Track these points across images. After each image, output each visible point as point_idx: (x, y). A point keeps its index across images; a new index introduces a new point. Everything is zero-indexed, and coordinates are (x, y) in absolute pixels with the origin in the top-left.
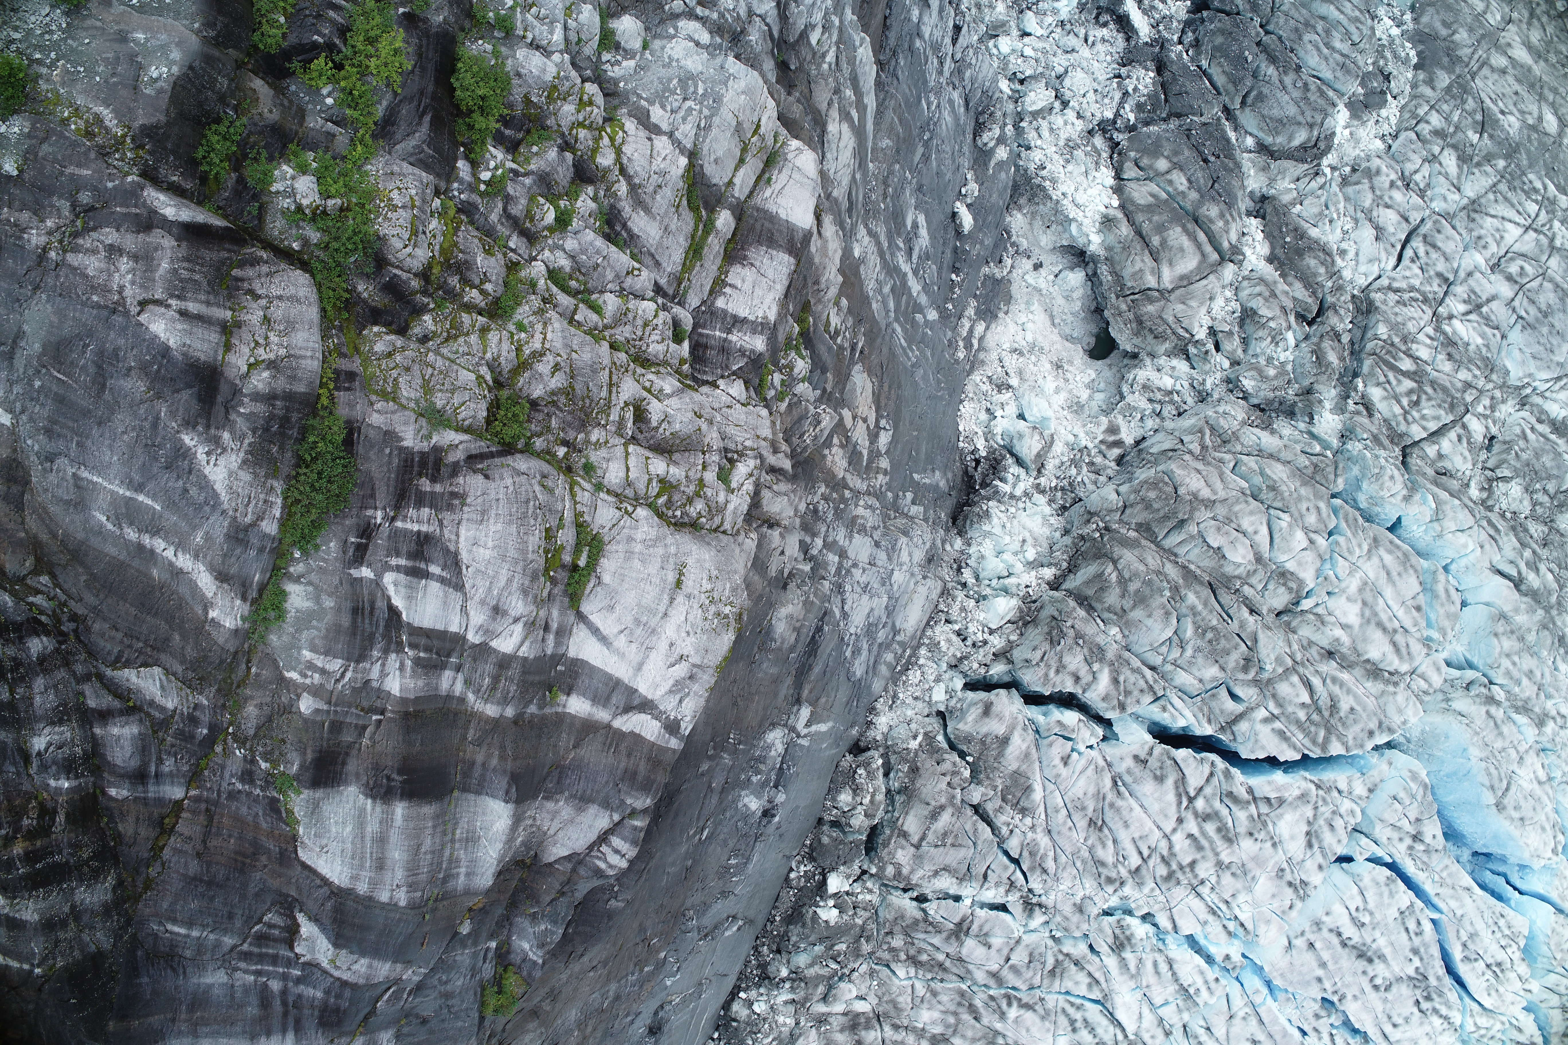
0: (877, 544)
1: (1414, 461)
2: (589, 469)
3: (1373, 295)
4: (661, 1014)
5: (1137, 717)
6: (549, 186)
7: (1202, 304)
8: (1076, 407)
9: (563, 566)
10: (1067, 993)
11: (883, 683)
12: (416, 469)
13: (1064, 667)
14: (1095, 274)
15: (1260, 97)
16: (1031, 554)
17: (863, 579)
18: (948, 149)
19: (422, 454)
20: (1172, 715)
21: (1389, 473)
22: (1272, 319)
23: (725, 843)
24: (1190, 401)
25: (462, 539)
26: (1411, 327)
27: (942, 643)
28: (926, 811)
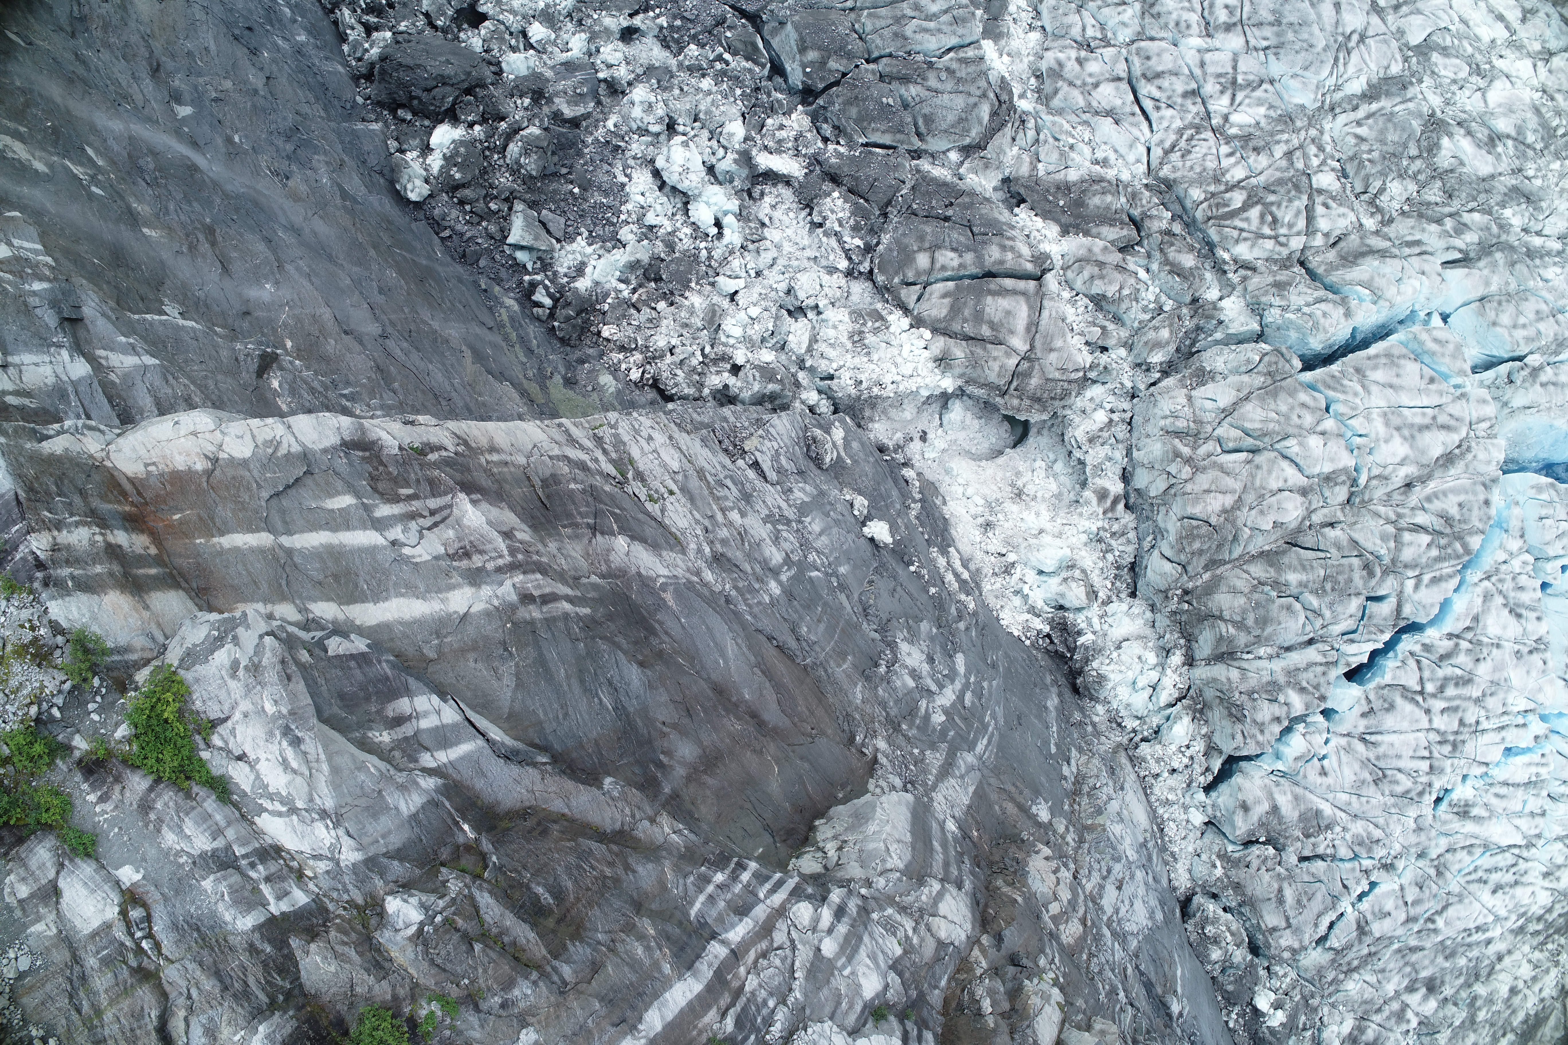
0: (1109, 872)
1: (1314, 262)
3: (1161, 174)
7: (1064, 335)
10: (1459, 872)
13: (1263, 724)
15: (929, 120)
16: (1152, 658)
17: (1126, 904)
21: (1319, 313)
22: (1121, 288)
24: (1126, 405)
26: (1211, 164)
27: (1170, 797)
28: (1272, 904)
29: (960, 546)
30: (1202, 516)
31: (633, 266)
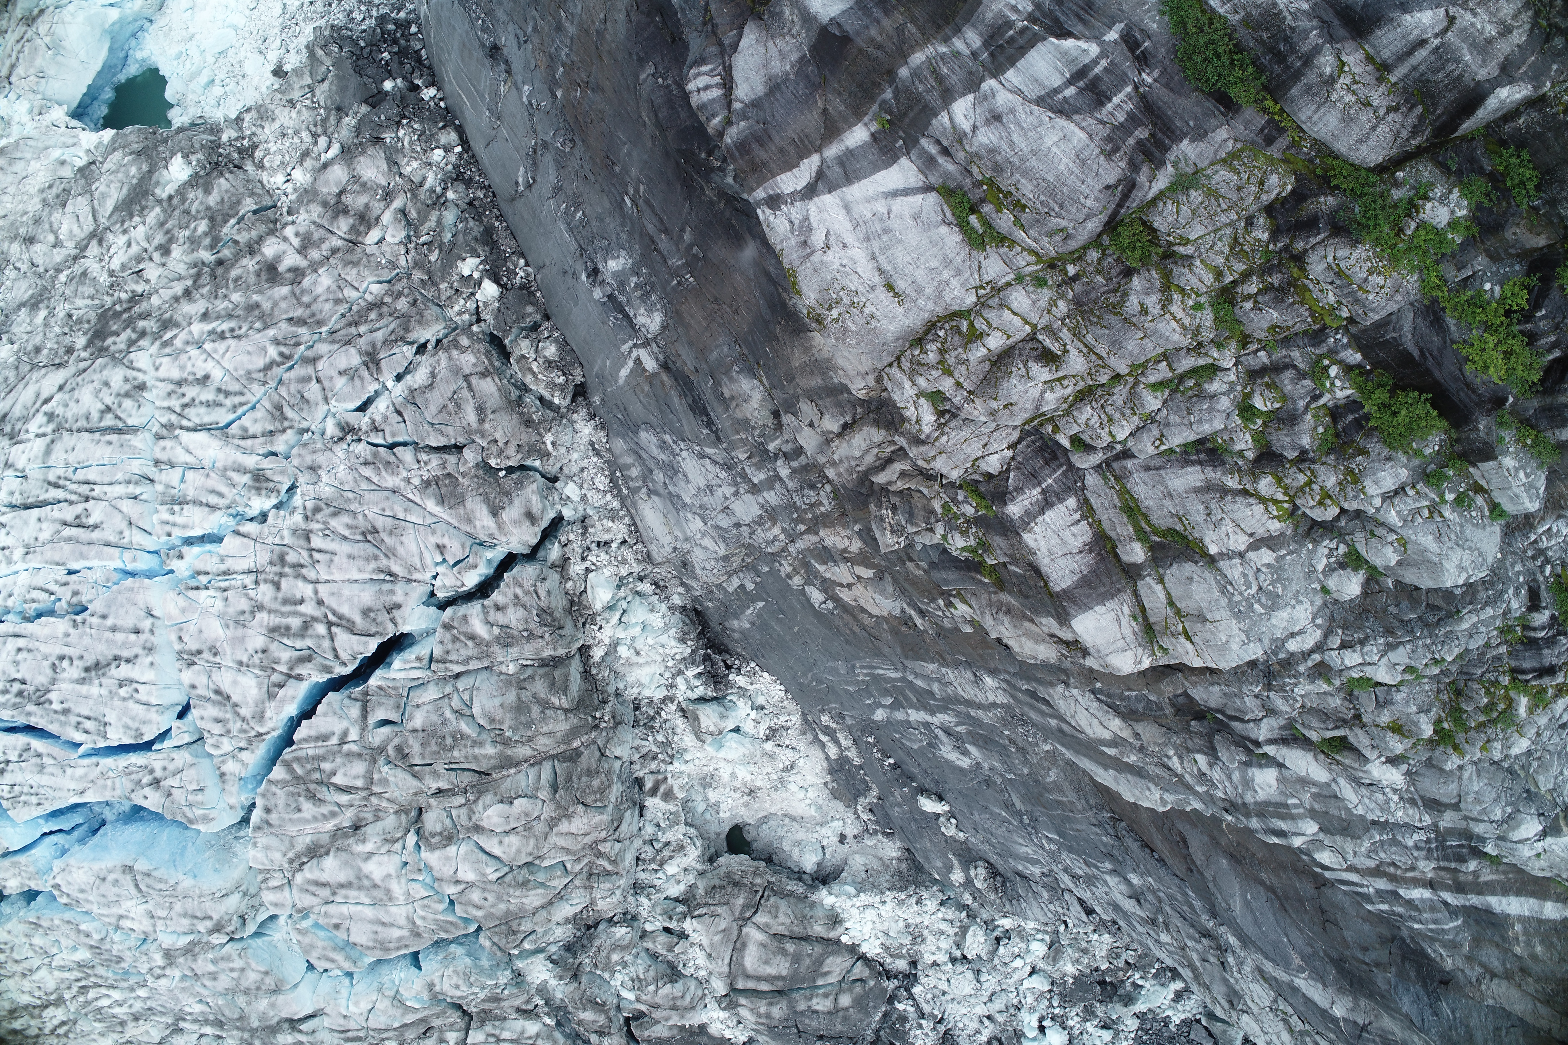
0: (738, 525)
1: (455, 1018)
2: (1040, 282)
4: (503, 66)
5: (429, 633)
6: (1282, 421)
7: (712, 945)
8: (707, 781)
9: (983, 201)
10: (253, 408)
11: (617, 452)
12: (1160, 135)
13: (516, 605)
14: (800, 879)
16: (623, 651)
17: (719, 492)
18: (999, 832)
19: (1167, 149)
20: (409, 662)
21: (463, 988)
22: (656, 991)
23: (600, 219)
24: (642, 876)
25: (1077, 130)
27: (610, 524)
28: (489, 406)
29: (821, 755)
30: (592, 813)
31: (1128, 1000)
